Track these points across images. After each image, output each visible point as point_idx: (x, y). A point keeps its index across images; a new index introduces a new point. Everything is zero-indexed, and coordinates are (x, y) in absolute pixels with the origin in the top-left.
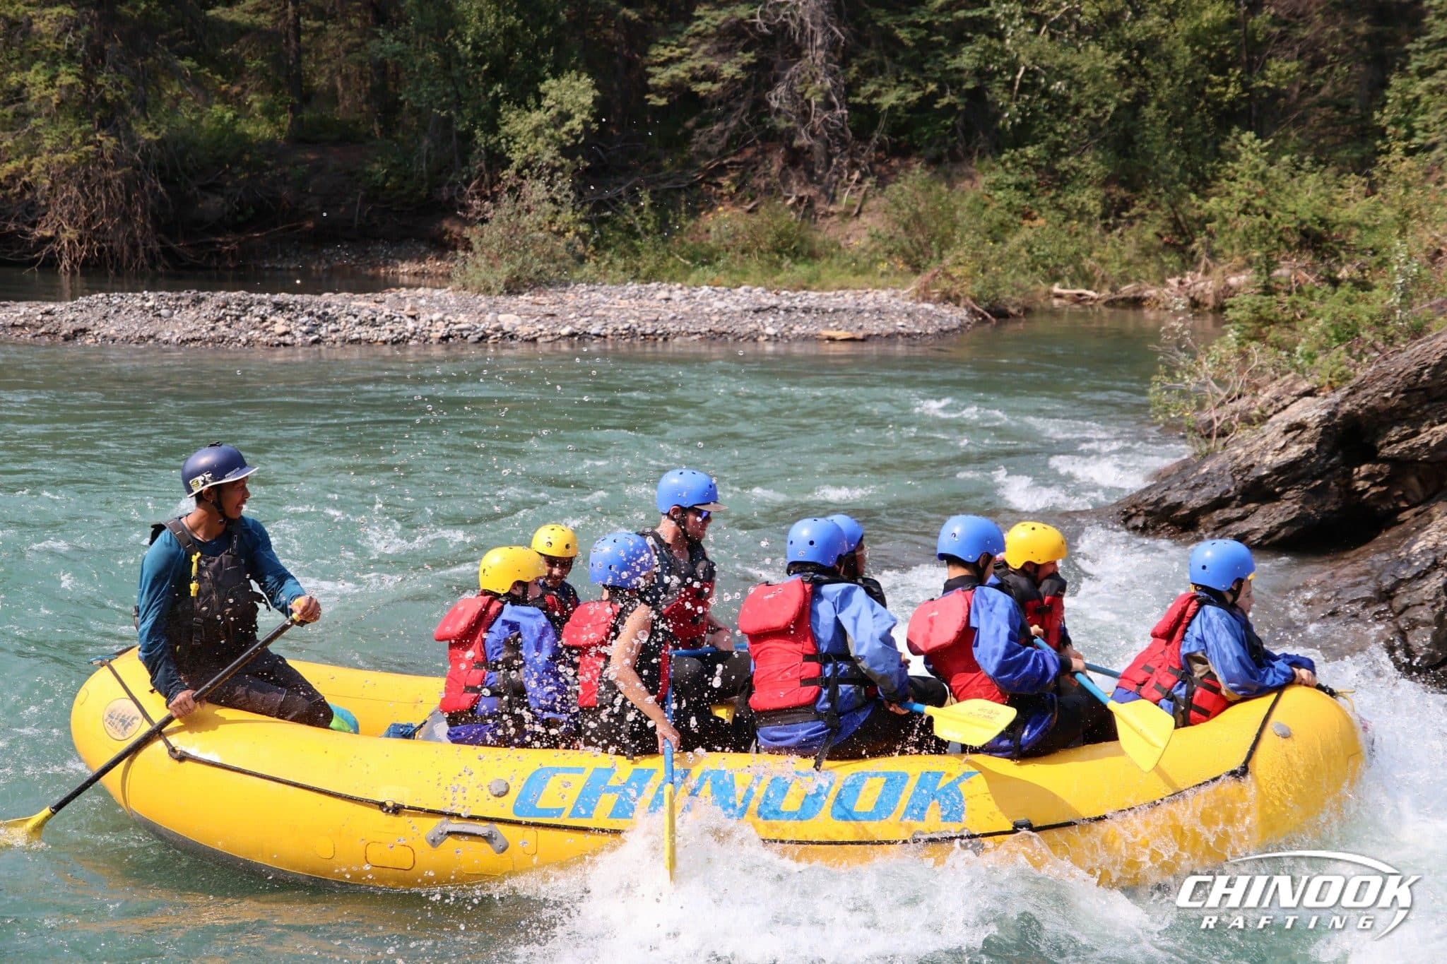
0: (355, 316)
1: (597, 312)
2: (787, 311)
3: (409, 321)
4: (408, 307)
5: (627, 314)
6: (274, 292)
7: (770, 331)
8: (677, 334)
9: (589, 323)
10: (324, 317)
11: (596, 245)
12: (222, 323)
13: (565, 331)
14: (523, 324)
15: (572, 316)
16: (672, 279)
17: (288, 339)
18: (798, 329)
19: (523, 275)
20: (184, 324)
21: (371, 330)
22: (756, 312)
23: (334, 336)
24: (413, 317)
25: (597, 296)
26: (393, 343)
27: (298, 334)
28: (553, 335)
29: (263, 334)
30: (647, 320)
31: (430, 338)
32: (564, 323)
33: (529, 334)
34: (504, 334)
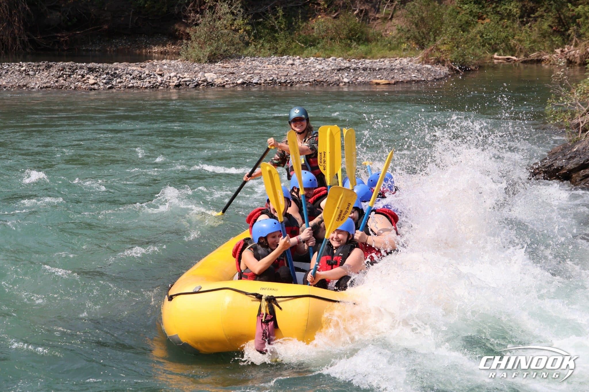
0: (131, 75)
1: (256, 71)
2: (355, 69)
3: (159, 77)
4: (158, 70)
5: (272, 72)
6: (88, 62)
7: (346, 80)
8: (298, 82)
9: (252, 77)
10: (115, 75)
11: (255, 36)
12: (61, 78)
13: (239, 82)
14: (217, 78)
15: (243, 74)
16: (295, 54)
17: (96, 86)
18: (360, 79)
19: (217, 52)
20: (42, 79)
21: (139, 82)
22: (338, 70)
23: (120, 85)
24: (161, 75)
25: (255, 63)
26: (151, 88)
27: (101, 84)
28: (233, 83)
29: (83, 84)
30: (282, 75)
31: (170, 86)
32: (239, 77)
33: (221, 83)
34: (208, 83)
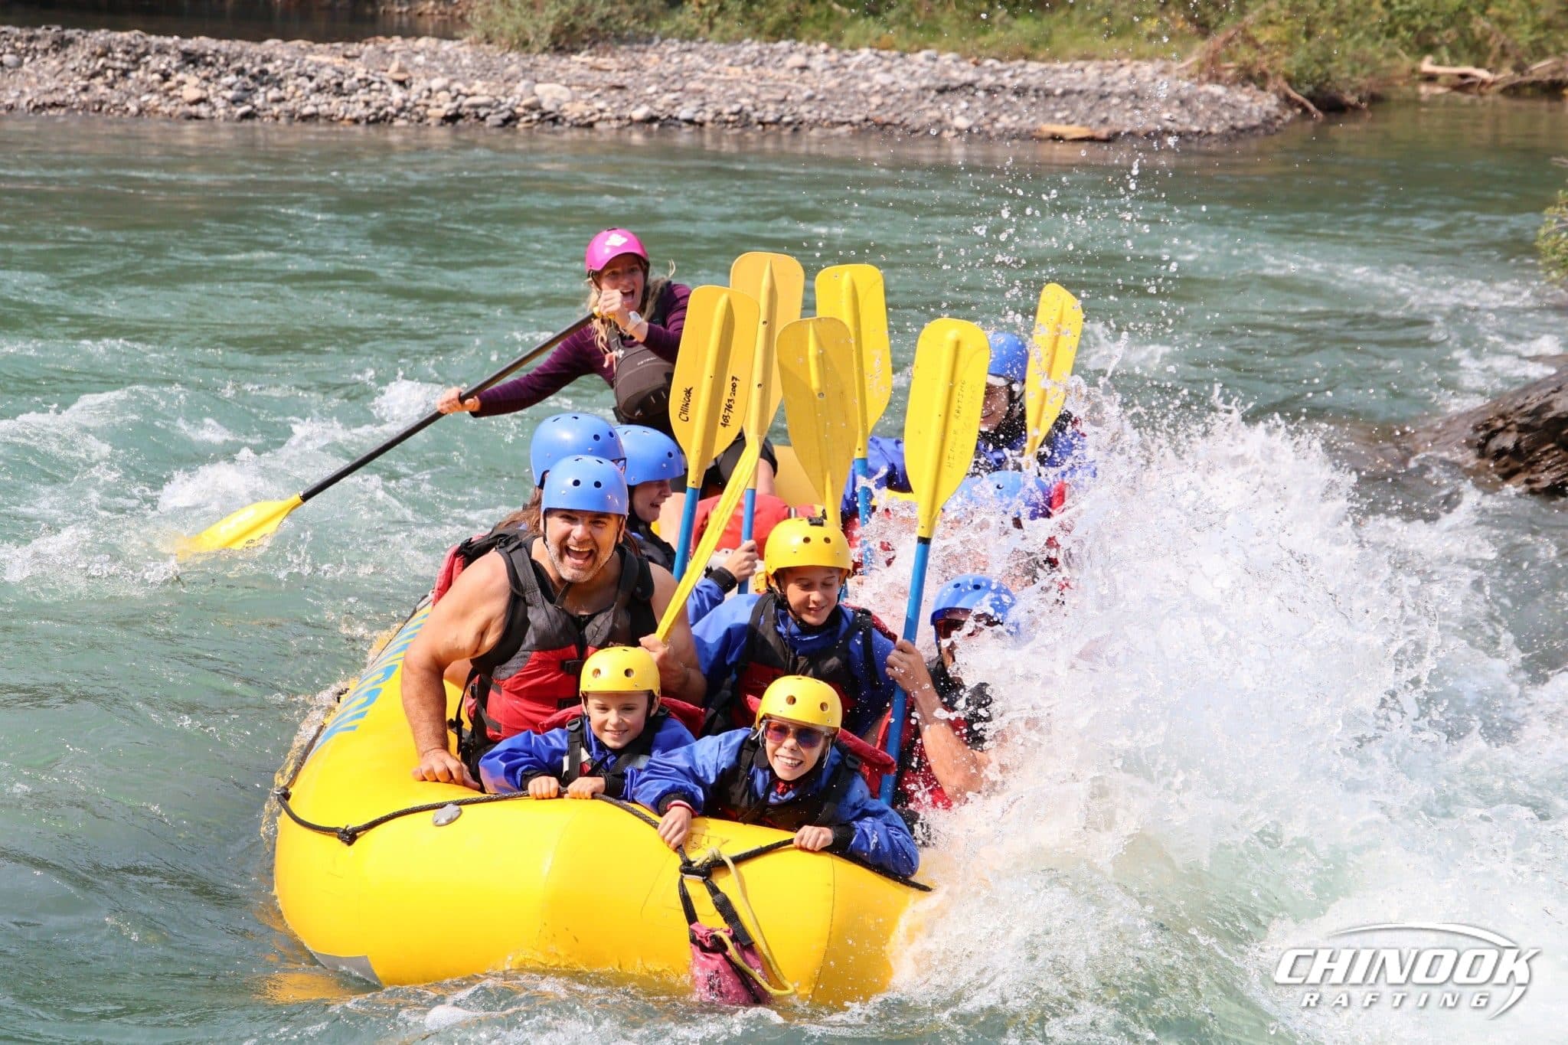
0: (312, 79)
1: (691, 86)
2: (990, 91)
3: (395, 89)
4: (398, 68)
5: (739, 90)
7: (961, 122)
8: (815, 124)
9: (678, 102)
10: (262, 78)
12: (99, 80)
13: (639, 113)
14: (573, 100)
15: (651, 90)
16: (815, 36)
17: (203, 110)
18: (1005, 121)
20: (40, 80)
21: (335, 101)
22: (941, 92)
23: (276, 109)
24: (402, 83)
25: (693, 59)
26: (369, 122)
27: (220, 103)
28: (619, 118)
29: (164, 100)
30: (769, 101)
31: (427, 117)
32: (638, 101)
33: (583, 117)
34: (543, 115)
